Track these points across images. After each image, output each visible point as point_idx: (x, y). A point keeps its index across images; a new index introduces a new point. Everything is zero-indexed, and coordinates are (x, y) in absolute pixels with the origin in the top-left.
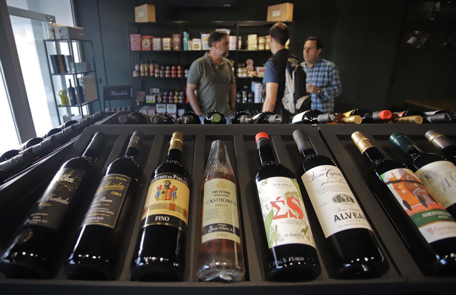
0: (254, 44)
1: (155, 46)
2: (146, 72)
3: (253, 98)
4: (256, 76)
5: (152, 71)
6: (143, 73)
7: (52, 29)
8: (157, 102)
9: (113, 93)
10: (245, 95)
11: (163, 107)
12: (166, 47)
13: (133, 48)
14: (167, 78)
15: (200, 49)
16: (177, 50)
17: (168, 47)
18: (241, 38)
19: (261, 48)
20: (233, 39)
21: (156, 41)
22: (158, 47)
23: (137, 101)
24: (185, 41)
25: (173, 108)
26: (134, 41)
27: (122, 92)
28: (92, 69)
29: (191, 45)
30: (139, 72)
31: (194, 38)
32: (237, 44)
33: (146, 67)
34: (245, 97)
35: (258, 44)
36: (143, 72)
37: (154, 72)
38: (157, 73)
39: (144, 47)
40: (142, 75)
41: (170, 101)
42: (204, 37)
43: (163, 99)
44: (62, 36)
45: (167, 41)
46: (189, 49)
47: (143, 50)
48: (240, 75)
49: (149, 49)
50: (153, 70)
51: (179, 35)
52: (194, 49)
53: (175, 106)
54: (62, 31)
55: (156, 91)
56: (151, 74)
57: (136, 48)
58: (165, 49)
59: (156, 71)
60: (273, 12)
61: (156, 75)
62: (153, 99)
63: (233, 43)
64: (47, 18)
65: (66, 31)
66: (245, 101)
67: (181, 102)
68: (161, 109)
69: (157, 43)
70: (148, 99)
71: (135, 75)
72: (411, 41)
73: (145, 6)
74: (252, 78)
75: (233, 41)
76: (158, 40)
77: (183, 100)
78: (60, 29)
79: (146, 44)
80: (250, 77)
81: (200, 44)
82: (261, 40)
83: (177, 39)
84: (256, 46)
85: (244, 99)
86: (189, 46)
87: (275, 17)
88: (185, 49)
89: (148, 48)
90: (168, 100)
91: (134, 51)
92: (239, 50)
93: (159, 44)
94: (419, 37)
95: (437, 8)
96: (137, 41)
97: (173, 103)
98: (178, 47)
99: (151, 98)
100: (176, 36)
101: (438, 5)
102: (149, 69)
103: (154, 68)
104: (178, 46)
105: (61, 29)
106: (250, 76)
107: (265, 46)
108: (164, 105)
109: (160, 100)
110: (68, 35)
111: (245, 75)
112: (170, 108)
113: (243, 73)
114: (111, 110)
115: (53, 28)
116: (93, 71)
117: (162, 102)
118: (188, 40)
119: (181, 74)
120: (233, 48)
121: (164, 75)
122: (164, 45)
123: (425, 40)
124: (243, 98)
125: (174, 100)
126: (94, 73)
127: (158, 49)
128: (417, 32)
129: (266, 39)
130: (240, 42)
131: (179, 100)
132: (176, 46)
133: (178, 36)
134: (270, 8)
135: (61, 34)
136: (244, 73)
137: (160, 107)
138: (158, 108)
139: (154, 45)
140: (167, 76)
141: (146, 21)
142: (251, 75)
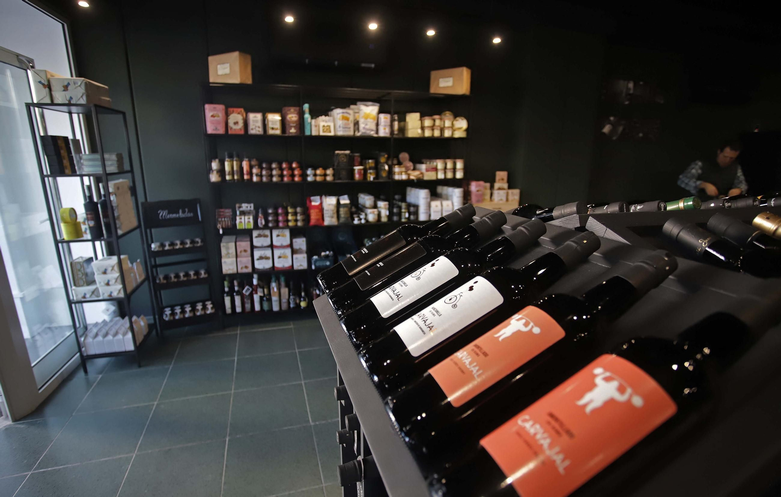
0: (417, 128)
1: (254, 127)
2: (235, 172)
3: (416, 213)
4: (421, 178)
5: (247, 171)
6: (229, 174)
7: (46, 83)
8: (256, 227)
9: (163, 214)
10: (405, 209)
11: (266, 236)
12: (273, 129)
13: (210, 130)
14: (276, 183)
15: (332, 134)
16: (294, 135)
17: (277, 129)
18: (398, 117)
19: (428, 134)
20: (385, 118)
21: (255, 118)
22: (257, 129)
23: (219, 226)
24: (307, 118)
25: (284, 236)
26: (212, 116)
27: (181, 211)
28: (127, 167)
29: (317, 126)
30: (221, 172)
31: (321, 116)
32: (392, 126)
33: (235, 163)
34: (405, 212)
35: (423, 128)
36: (229, 172)
37: (250, 173)
38: (257, 175)
39: (231, 128)
40: (228, 178)
41: (281, 225)
42: (338, 114)
43: (267, 221)
44: (71, 98)
45: (274, 118)
46: (314, 133)
47: (230, 132)
48: (397, 177)
49: (242, 132)
50: (249, 170)
51: (297, 108)
52: (322, 134)
53: (287, 233)
54: (69, 88)
55: (247, 207)
56: (246, 177)
57: (216, 129)
58: (271, 132)
59: (255, 171)
60: (441, 80)
61: (255, 179)
62: (249, 222)
63: (385, 126)
64: (20, 61)
65: (79, 88)
66: (406, 218)
67: (299, 224)
68: (262, 239)
69: (257, 121)
70: (241, 222)
71: (214, 178)
72: (607, 129)
73: (235, 55)
74: (415, 181)
75: (385, 122)
76: (259, 116)
77: (303, 220)
78: (66, 84)
79: (236, 123)
80: (413, 180)
81: (332, 125)
82: (428, 122)
83: (292, 117)
84: (420, 131)
85: (405, 215)
86: (314, 129)
87: (444, 88)
88: (307, 133)
89: (241, 129)
90: (277, 221)
91: (211, 136)
92: (395, 136)
93: (260, 124)
94: (614, 126)
95: (630, 89)
96: (218, 116)
97: (287, 227)
98: (295, 129)
99: (247, 220)
100: (292, 109)
101: (631, 85)
102: (241, 168)
103: (251, 167)
104: (295, 127)
105: (69, 84)
106: (412, 177)
107: (433, 130)
108: (267, 232)
109: (261, 222)
110: (85, 98)
111: (404, 177)
112: (278, 236)
113: (401, 174)
114: (165, 246)
115: (49, 81)
116: (127, 172)
117: (266, 227)
118: (312, 118)
119: (301, 176)
120: (387, 133)
121: (269, 178)
122: (270, 125)
123: (621, 129)
124: (403, 214)
125: (288, 221)
126: (130, 175)
127: (259, 131)
128: (612, 118)
129: (434, 120)
130: (396, 124)
131: (296, 221)
132: (292, 127)
133: (295, 110)
134: (434, 74)
135: (68, 94)
136: (403, 173)
137: (259, 236)
138: (256, 237)
139: (251, 125)
140: (275, 179)
141: (236, 80)
142: (415, 176)
